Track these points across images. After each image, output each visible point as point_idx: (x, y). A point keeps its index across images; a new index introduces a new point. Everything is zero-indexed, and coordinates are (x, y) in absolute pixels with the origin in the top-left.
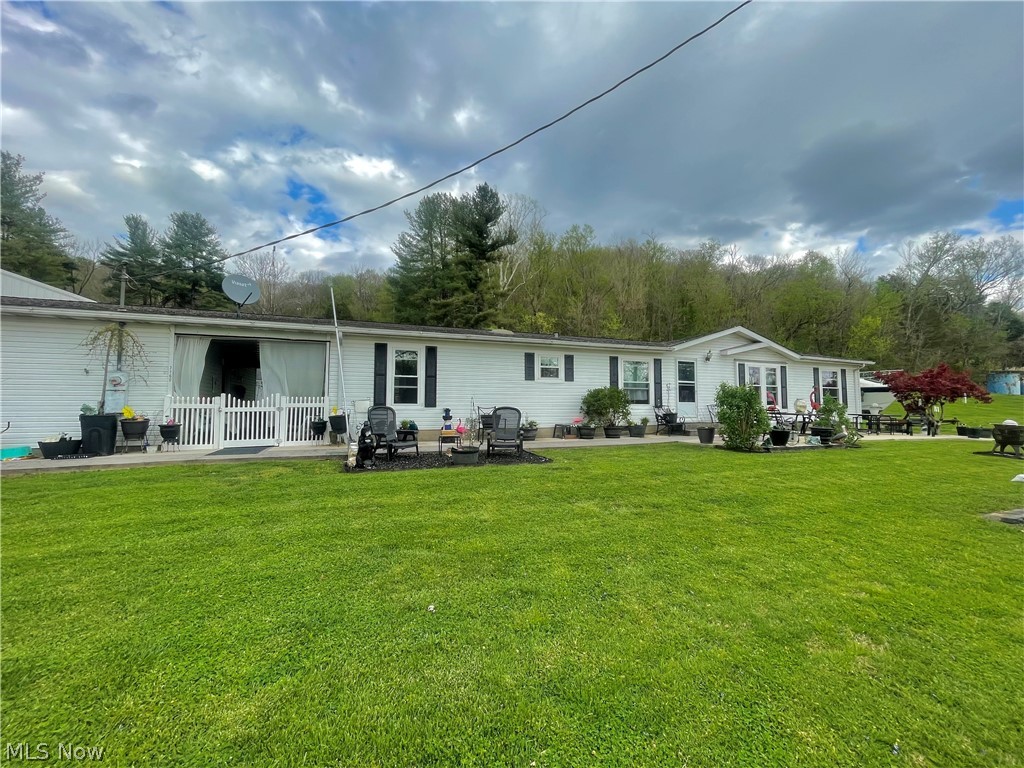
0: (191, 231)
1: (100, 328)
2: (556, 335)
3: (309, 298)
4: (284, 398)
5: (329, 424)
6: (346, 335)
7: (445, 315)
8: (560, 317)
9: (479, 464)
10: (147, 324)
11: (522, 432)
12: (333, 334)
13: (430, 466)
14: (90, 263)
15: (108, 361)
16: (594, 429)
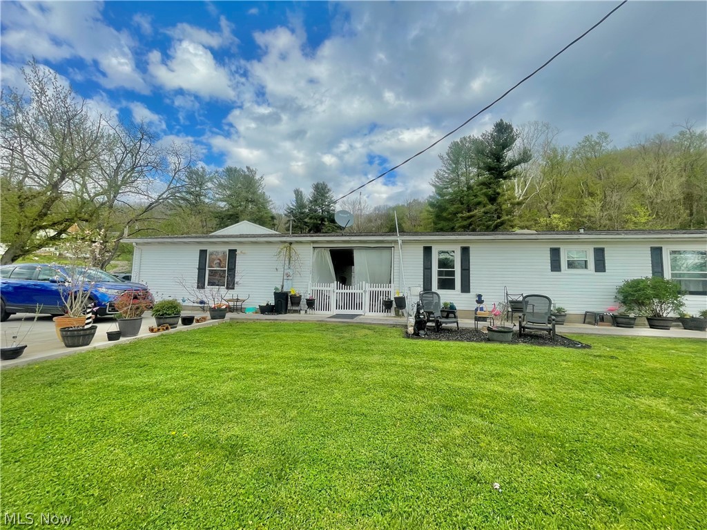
0: (321, 191)
1: (282, 246)
2: (582, 231)
3: (379, 222)
4: (367, 284)
5: (394, 303)
6: (404, 242)
7: (470, 224)
8: (575, 215)
9: (512, 342)
10: (301, 242)
11: (553, 317)
12: (396, 242)
13: (469, 340)
14: (281, 215)
15: (285, 264)
16: (634, 319)
